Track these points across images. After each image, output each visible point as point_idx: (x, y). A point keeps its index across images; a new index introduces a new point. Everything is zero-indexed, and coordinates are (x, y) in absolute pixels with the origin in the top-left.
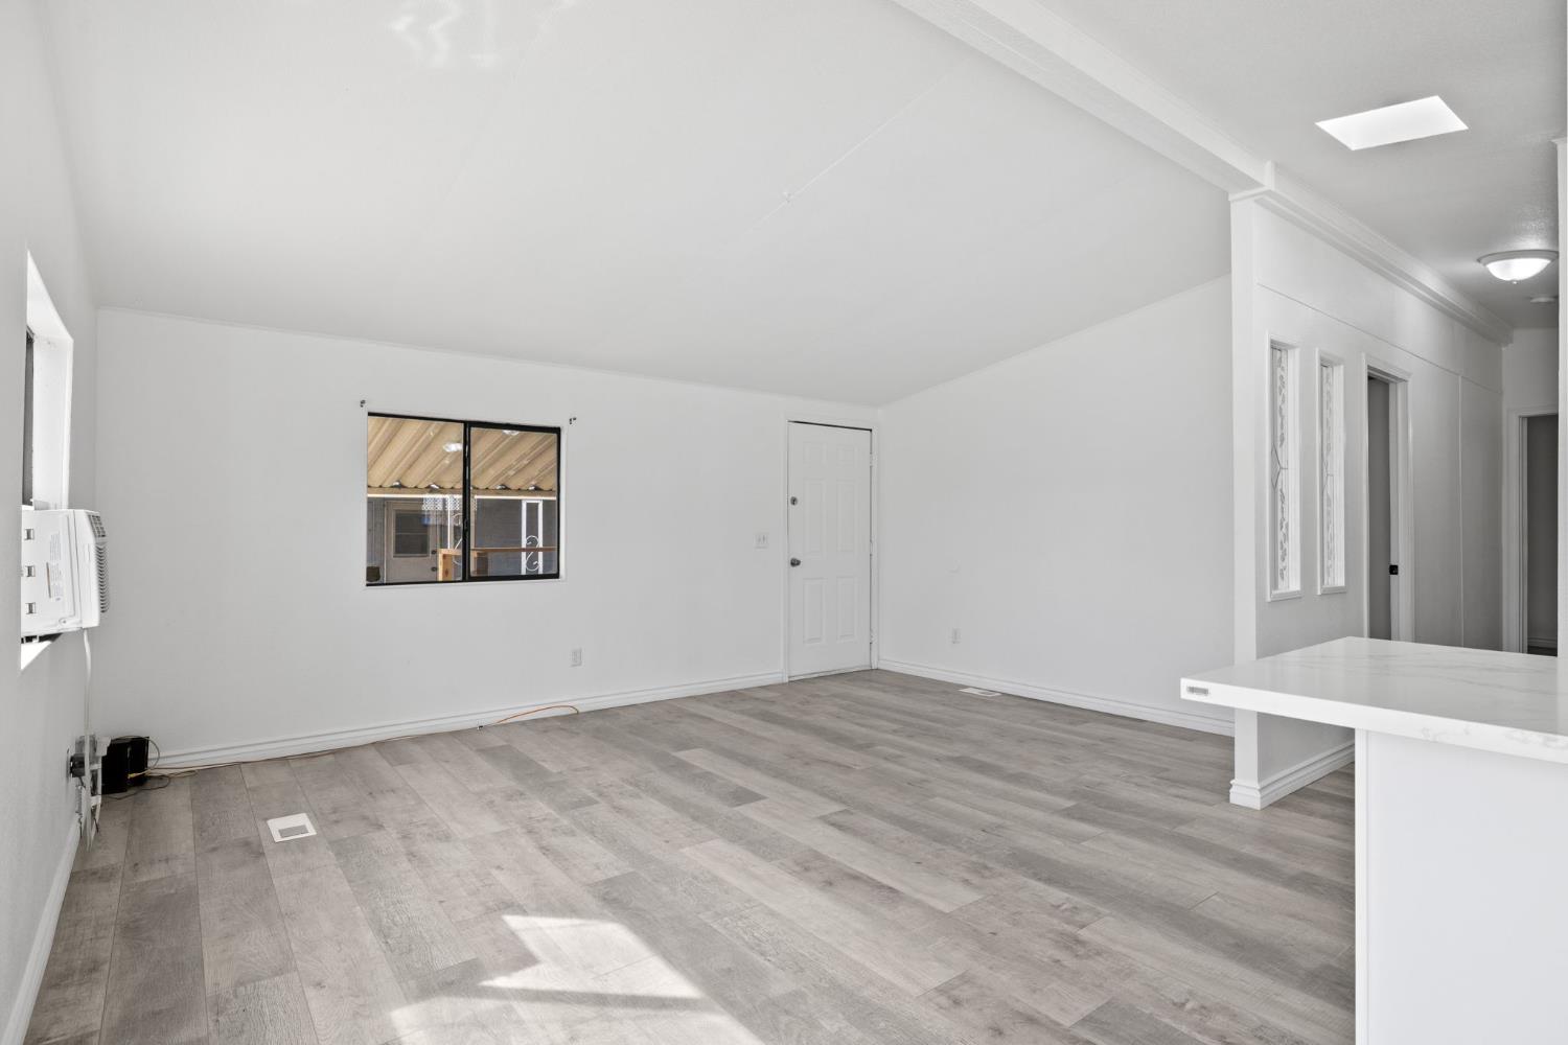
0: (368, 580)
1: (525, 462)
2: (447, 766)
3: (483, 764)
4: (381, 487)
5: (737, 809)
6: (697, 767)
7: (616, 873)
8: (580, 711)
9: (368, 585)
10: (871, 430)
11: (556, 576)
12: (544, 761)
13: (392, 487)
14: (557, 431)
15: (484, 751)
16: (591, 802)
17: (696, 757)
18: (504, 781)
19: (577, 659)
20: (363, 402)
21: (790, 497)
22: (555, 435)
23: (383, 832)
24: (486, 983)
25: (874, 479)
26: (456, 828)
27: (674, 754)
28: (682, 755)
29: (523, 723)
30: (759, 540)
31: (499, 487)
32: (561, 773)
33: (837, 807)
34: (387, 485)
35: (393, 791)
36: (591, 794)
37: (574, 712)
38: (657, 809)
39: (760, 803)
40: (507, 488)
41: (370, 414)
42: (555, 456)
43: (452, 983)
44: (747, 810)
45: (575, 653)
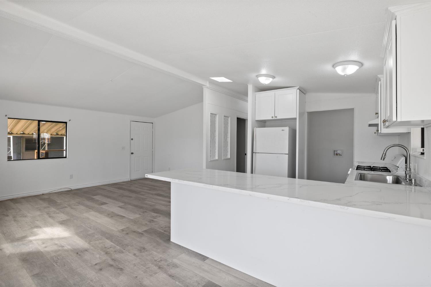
0: (8, 159)
1: (61, 129)
2: (30, 203)
3: (41, 202)
4: (17, 134)
5: (101, 206)
6: (95, 199)
7: (66, 219)
8: (72, 189)
9: (8, 161)
10: (153, 123)
11: (66, 157)
12: (57, 200)
13: (20, 134)
14: (66, 123)
15: (41, 199)
16: (66, 207)
17: (97, 198)
18: (45, 204)
19: (71, 177)
20: (6, 115)
21: (131, 139)
22: (65, 124)
23: (8, 217)
24: (27, 239)
25: (153, 134)
26: (29, 215)
27: (92, 197)
28: (94, 197)
29: (55, 193)
30: (123, 148)
31: (55, 134)
32: (61, 202)
33: (123, 204)
34: (19, 133)
35: (13, 209)
36: (67, 206)
37: (71, 189)
38: (82, 207)
39: (107, 205)
40: (58, 134)
41: (8, 118)
42: (65, 130)
43: (19, 239)
44: (104, 207)
45: (71, 176)
